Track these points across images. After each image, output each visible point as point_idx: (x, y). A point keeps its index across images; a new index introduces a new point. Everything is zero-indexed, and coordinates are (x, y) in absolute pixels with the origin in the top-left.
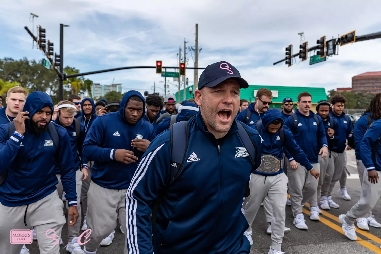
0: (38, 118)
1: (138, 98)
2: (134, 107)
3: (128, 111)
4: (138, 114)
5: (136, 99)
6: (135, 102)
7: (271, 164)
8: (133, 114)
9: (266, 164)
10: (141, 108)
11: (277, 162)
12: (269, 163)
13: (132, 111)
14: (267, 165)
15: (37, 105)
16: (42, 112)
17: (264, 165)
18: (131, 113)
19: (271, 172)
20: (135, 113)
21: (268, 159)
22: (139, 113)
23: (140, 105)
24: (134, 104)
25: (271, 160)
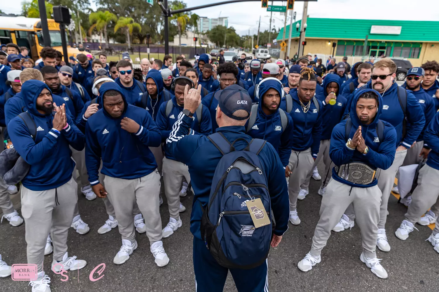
0: (43, 100)
1: (114, 92)
2: (112, 103)
3: (108, 107)
4: (119, 108)
5: (111, 94)
6: (111, 97)
7: (361, 173)
8: (114, 110)
9: (355, 172)
10: (120, 101)
11: (370, 172)
12: (360, 172)
13: (112, 107)
14: (355, 174)
15: (35, 91)
16: (43, 95)
17: (352, 174)
18: (112, 108)
19: (360, 183)
20: (116, 108)
21: (359, 168)
22: (119, 106)
23: (118, 98)
24: (111, 100)
25: (362, 169)
